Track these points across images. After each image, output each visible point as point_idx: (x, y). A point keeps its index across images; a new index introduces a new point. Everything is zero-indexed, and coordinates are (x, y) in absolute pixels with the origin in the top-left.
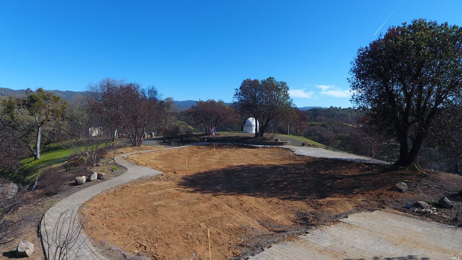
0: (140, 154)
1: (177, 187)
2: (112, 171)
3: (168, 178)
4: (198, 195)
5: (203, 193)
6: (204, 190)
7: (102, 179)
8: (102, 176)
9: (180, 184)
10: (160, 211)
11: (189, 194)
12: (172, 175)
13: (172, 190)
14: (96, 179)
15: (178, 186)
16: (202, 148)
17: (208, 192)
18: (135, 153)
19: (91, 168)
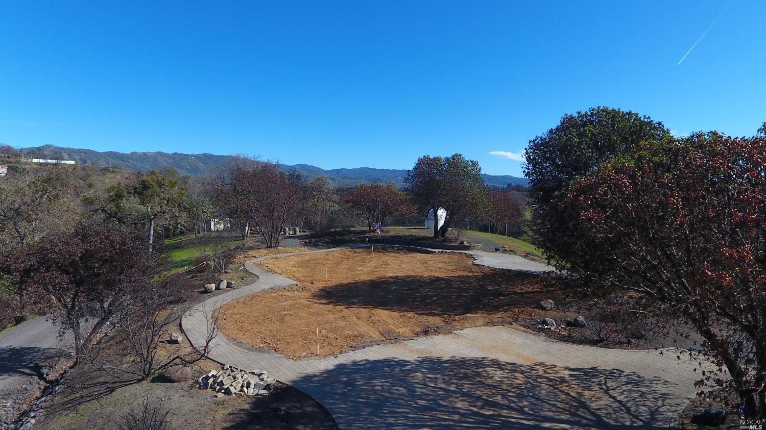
0: (277, 258)
1: (311, 299)
2: (243, 279)
3: (303, 289)
4: (331, 306)
5: (335, 305)
6: (339, 302)
7: (232, 287)
8: (232, 284)
9: (315, 296)
10: (287, 319)
11: (322, 306)
12: (308, 285)
13: (304, 301)
14: (225, 288)
15: (312, 297)
16: (358, 251)
17: (342, 304)
18: (270, 257)
19: (219, 275)
